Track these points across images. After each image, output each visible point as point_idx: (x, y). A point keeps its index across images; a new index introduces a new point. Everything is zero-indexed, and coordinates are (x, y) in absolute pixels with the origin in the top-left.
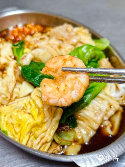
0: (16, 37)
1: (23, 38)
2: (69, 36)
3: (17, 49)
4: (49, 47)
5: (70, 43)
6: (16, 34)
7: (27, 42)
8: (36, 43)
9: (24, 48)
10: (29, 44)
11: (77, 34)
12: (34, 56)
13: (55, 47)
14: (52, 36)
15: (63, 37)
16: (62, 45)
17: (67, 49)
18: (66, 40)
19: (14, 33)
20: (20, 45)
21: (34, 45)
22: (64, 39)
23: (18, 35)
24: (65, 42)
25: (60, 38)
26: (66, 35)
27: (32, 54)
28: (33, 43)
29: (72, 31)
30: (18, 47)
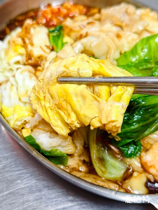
0: (48, 20)
1: (61, 22)
2: (131, 20)
3: (54, 36)
4: (103, 35)
5: (134, 31)
6: (49, 16)
7: (67, 27)
8: (81, 28)
9: (63, 36)
10: (71, 30)
11: (141, 18)
12: (85, 48)
13: (112, 35)
14: (104, 20)
15: (122, 22)
16: (121, 33)
17: (130, 38)
18: (127, 26)
19: (46, 15)
20: (56, 32)
21: (78, 31)
22: (124, 24)
23: (52, 17)
24: (126, 29)
25: (118, 23)
26: (126, 19)
27: (82, 44)
28: (78, 29)
29: (135, 13)
30: (55, 34)
